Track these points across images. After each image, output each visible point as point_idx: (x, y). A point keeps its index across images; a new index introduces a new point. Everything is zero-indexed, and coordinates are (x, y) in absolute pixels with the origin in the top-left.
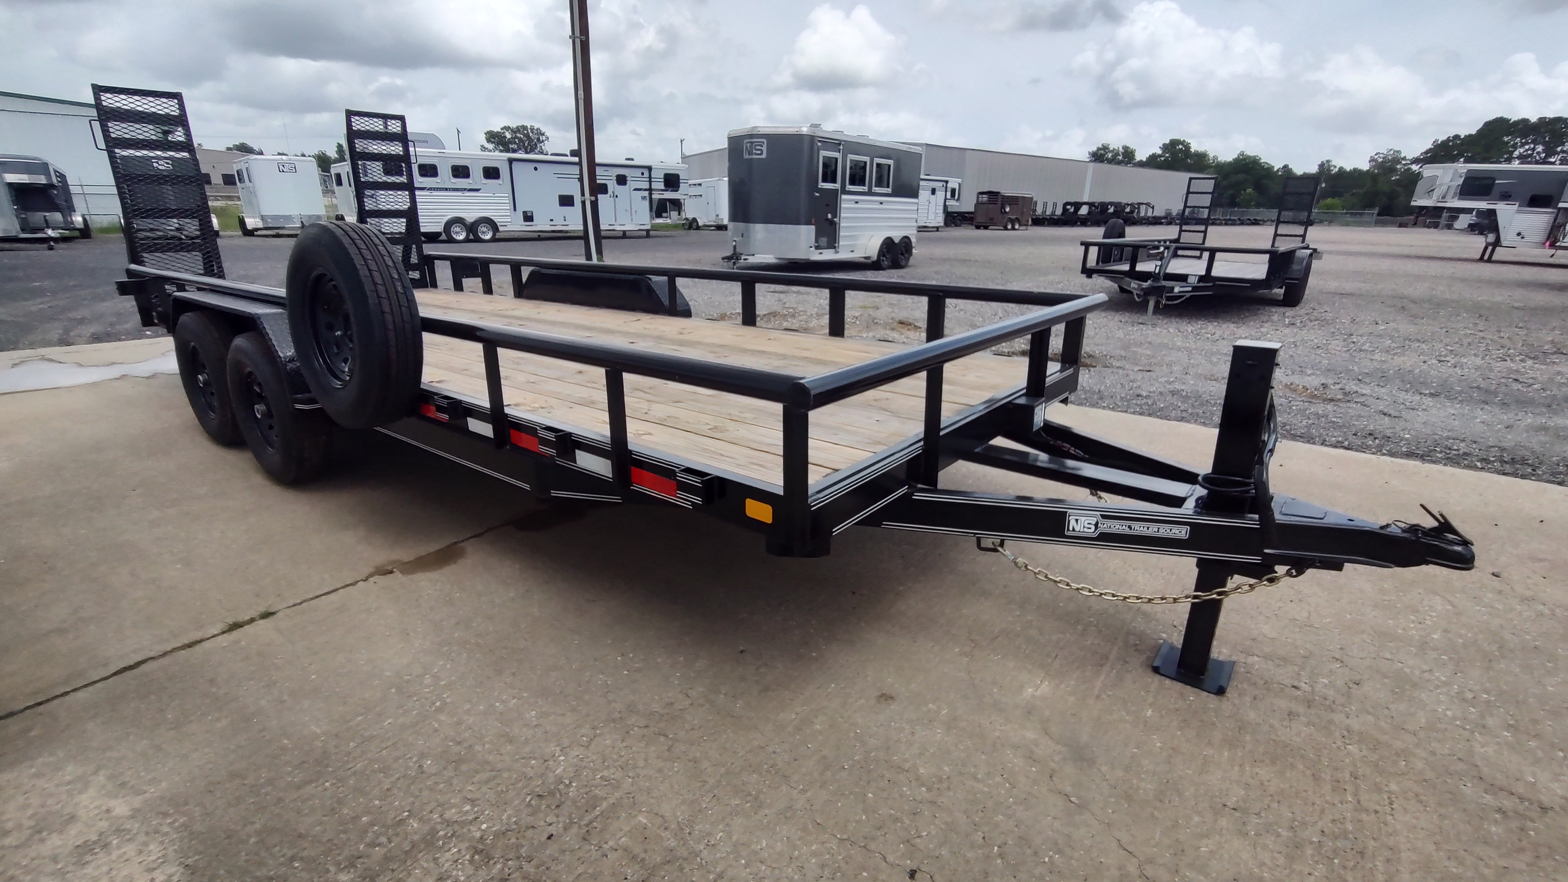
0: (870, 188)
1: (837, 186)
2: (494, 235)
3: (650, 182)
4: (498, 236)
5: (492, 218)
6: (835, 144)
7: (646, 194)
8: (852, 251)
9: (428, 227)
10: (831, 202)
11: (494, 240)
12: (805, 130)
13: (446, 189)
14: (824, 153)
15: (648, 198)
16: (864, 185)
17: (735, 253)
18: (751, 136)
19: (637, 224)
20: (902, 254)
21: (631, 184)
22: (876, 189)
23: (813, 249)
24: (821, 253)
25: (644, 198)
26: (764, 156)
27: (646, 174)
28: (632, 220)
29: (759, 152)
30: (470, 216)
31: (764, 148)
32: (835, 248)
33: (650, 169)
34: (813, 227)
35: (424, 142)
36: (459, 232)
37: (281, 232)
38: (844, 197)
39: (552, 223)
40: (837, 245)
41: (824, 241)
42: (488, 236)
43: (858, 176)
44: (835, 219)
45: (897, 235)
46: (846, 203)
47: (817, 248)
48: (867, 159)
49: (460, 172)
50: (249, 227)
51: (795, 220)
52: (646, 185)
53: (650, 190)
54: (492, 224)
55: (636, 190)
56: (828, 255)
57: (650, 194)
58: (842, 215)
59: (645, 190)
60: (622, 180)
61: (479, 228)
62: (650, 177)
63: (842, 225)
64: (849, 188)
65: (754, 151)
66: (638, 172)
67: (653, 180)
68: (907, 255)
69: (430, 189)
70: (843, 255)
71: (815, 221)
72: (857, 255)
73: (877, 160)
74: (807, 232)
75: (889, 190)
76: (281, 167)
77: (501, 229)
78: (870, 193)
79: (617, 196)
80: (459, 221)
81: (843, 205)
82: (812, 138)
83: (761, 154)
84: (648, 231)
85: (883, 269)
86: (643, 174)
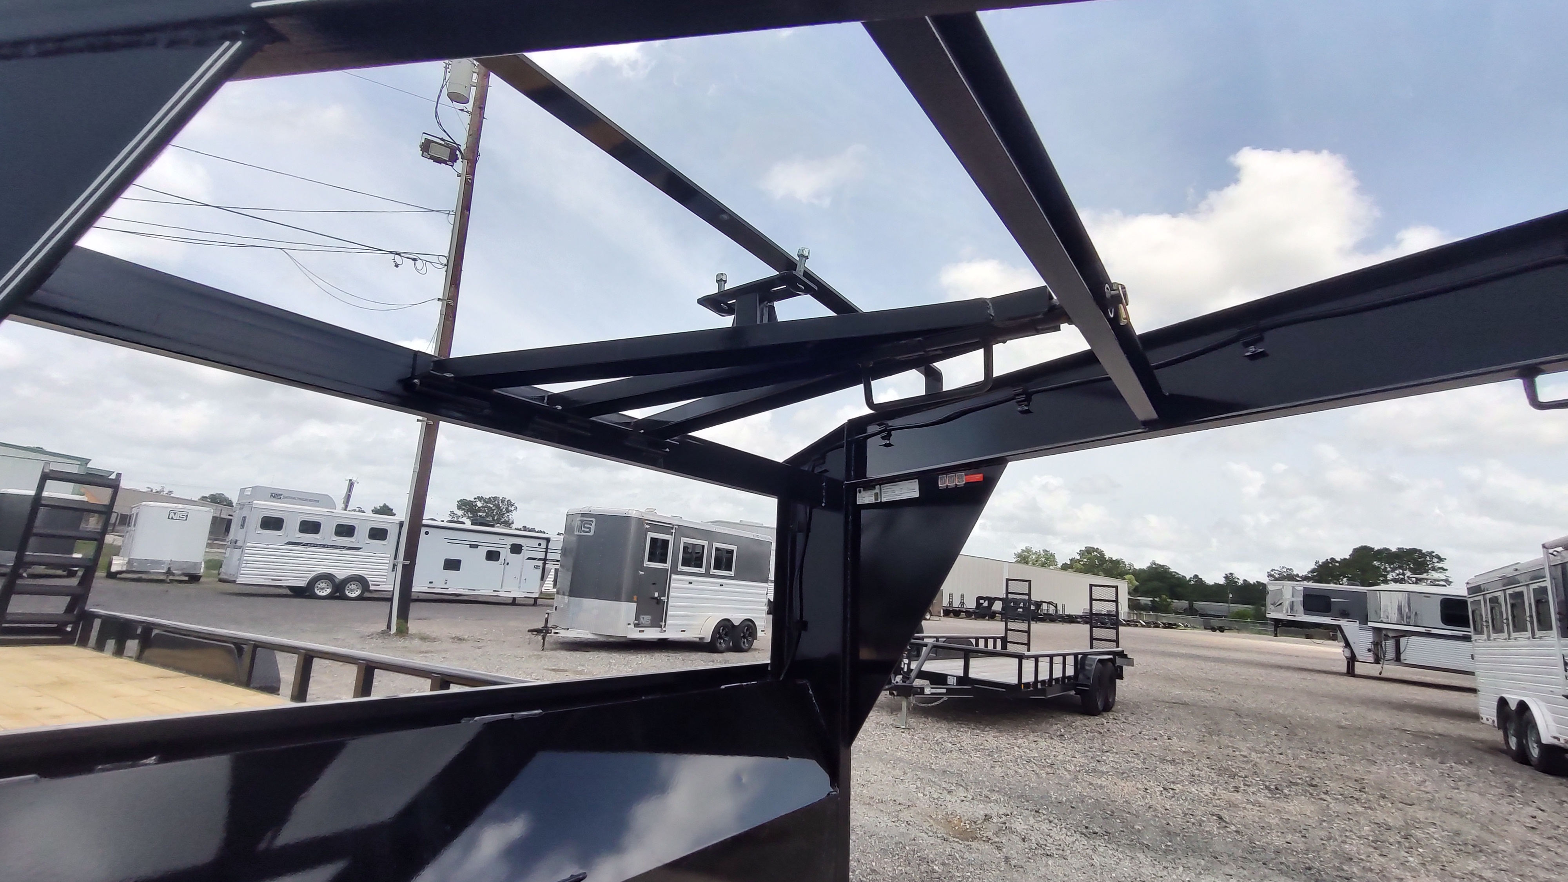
0: (708, 569)
1: (667, 566)
2: (363, 593)
3: (546, 552)
4: (367, 595)
5: (365, 576)
6: (666, 528)
7: (540, 563)
8: (684, 631)
9: (290, 581)
10: (661, 582)
11: (360, 598)
12: (634, 514)
13: (324, 546)
14: (651, 535)
15: (541, 568)
16: (701, 567)
17: (546, 626)
18: (583, 515)
19: (524, 592)
20: (744, 637)
21: (525, 553)
22: (713, 571)
23: (632, 626)
24: (643, 631)
25: (536, 567)
26: (591, 533)
27: (544, 545)
28: (519, 587)
29: (588, 530)
30: (341, 574)
31: (593, 527)
32: (661, 626)
33: (548, 540)
34: (635, 605)
35: (315, 501)
36: (323, 588)
37: (144, 576)
38: (674, 576)
39: (431, 585)
40: (663, 624)
41: (646, 619)
42: (357, 593)
43: (693, 558)
44: (662, 598)
45: (737, 618)
46: (677, 583)
47: (636, 625)
48: (705, 543)
49: (346, 530)
50: (114, 569)
51: (617, 598)
52: (542, 556)
53: (545, 560)
54: (361, 581)
55: (528, 559)
56: (651, 634)
57: (544, 564)
58: (671, 594)
59: (540, 559)
60: (516, 549)
61: (349, 585)
62: (547, 548)
63: (670, 603)
64: (681, 568)
65: (583, 529)
66: (535, 543)
67: (549, 551)
68: (750, 639)
69: (307, 545)
70: (671, 633)
71: (637, 599)
72: (691, 635)
73: (716, 545)
74: (629, 609)
75: (732, 573)
76: (172, 515)
77: (372, 588)
78: (707, 574)
79: (508, 564)
80: (329, 577)
81: (672, 585)
82: (641, 521)
83: (589, 532)
84: (536, 599)
85: (721, 652)
86: (540, 544)
